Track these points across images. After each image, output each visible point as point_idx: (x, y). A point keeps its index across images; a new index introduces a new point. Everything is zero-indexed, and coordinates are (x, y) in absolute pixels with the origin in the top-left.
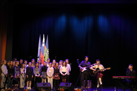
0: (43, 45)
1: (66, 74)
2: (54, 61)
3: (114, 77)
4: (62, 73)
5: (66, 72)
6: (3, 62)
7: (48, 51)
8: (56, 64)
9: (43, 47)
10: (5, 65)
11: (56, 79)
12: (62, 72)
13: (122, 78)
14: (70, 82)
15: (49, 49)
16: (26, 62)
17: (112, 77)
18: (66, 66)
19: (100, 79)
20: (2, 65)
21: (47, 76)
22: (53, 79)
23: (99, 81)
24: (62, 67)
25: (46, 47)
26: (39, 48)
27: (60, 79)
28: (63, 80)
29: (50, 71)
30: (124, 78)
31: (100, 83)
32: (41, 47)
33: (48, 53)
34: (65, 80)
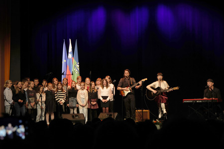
0: (70, 56)
1: (108, 99)
2: (88, 80)
3: (186, 101)
4: (101, 99)
5: (107, 97)
6: (7, 83)
7: (78, 66)
8: (91, 85)
9: (70, 59)
10: (10, 88)
11: (92, 107)
12: (102, 97)
13: (199, 101)
14: (115, 112)
15: (79, 62)
17: (183, 101)
18: (107, 86)
19: (163, 105)
20: (5, 88)
21: (78, 103)
22: (88, 109)
23: (161, 109)
24: (100, 88)
25: (75, 60)
26: (64, 61)
27: (98, 107)
28: (104, 108)
29: (82, 96)
30: (201, 101)
31: (162, 111)
32: (66, 60)
33: (78, 69)
34: (107, 108)
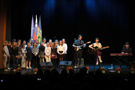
0: (36, 25)
1: (63, 53)
3: (112, 55)
7: (41, 32)
9: (36, 27)
10: (7, 46)
15: (42, 29)
16: (25, 42)
17: (110, 55)
26: (32, 28)
27: (57, 58)
28: (60, 59)
30: (121, 55)
32: (34, 28)
33: (41, 34)
34: (62, 58)
